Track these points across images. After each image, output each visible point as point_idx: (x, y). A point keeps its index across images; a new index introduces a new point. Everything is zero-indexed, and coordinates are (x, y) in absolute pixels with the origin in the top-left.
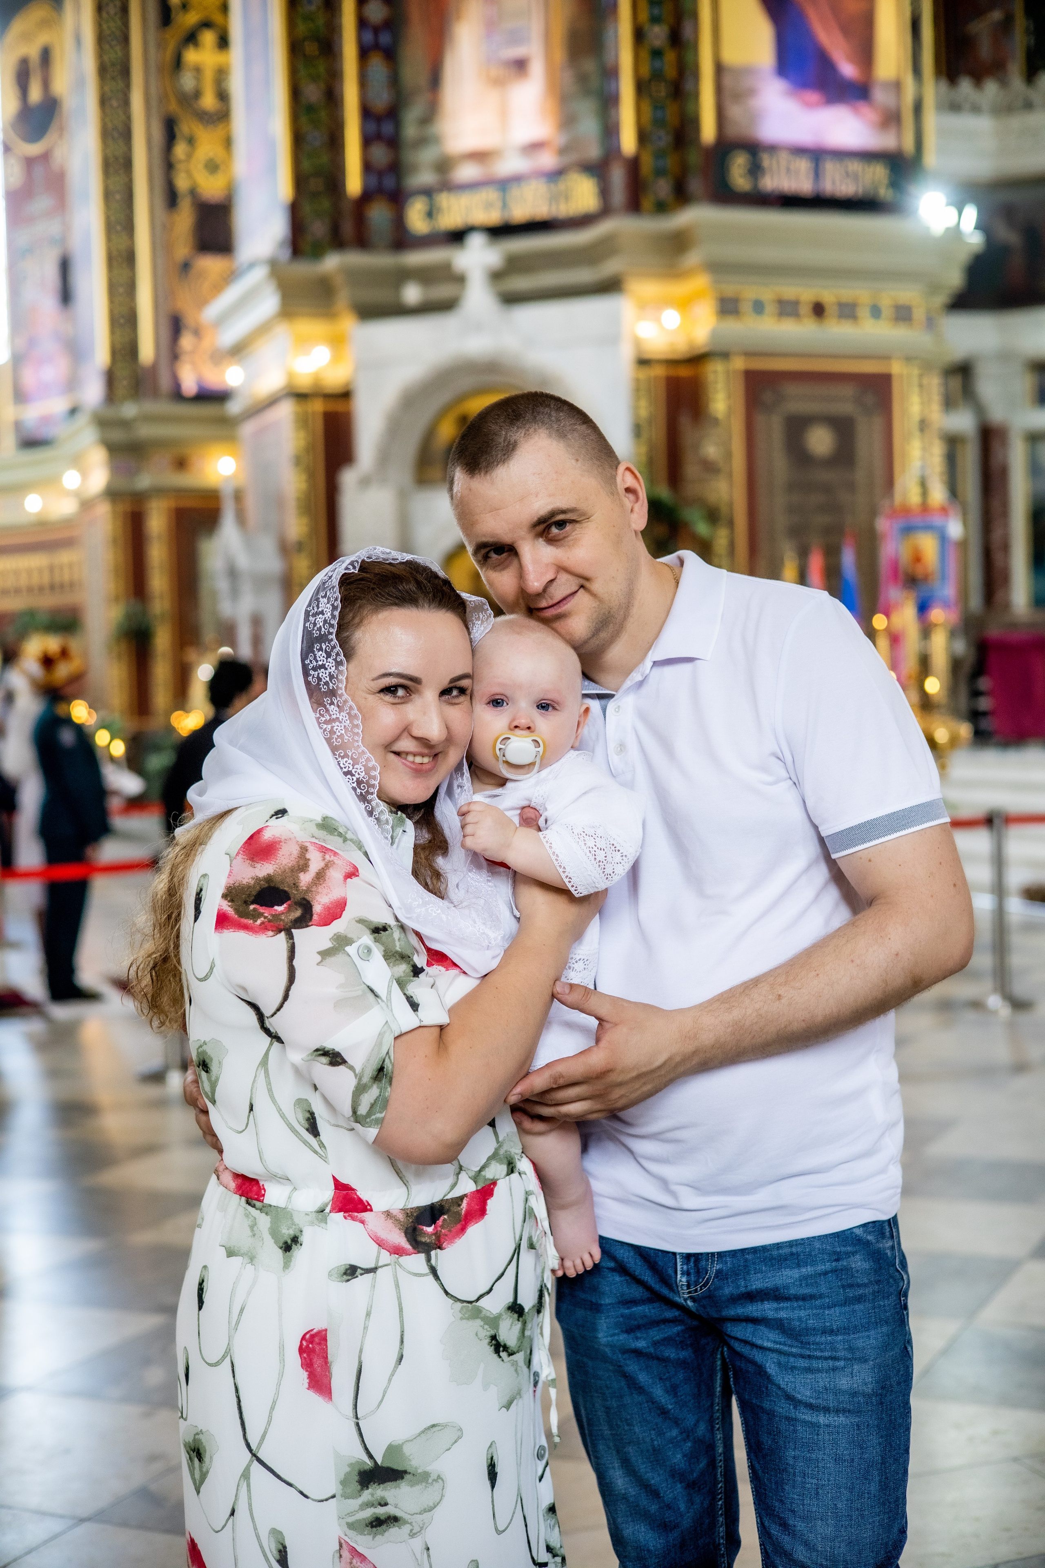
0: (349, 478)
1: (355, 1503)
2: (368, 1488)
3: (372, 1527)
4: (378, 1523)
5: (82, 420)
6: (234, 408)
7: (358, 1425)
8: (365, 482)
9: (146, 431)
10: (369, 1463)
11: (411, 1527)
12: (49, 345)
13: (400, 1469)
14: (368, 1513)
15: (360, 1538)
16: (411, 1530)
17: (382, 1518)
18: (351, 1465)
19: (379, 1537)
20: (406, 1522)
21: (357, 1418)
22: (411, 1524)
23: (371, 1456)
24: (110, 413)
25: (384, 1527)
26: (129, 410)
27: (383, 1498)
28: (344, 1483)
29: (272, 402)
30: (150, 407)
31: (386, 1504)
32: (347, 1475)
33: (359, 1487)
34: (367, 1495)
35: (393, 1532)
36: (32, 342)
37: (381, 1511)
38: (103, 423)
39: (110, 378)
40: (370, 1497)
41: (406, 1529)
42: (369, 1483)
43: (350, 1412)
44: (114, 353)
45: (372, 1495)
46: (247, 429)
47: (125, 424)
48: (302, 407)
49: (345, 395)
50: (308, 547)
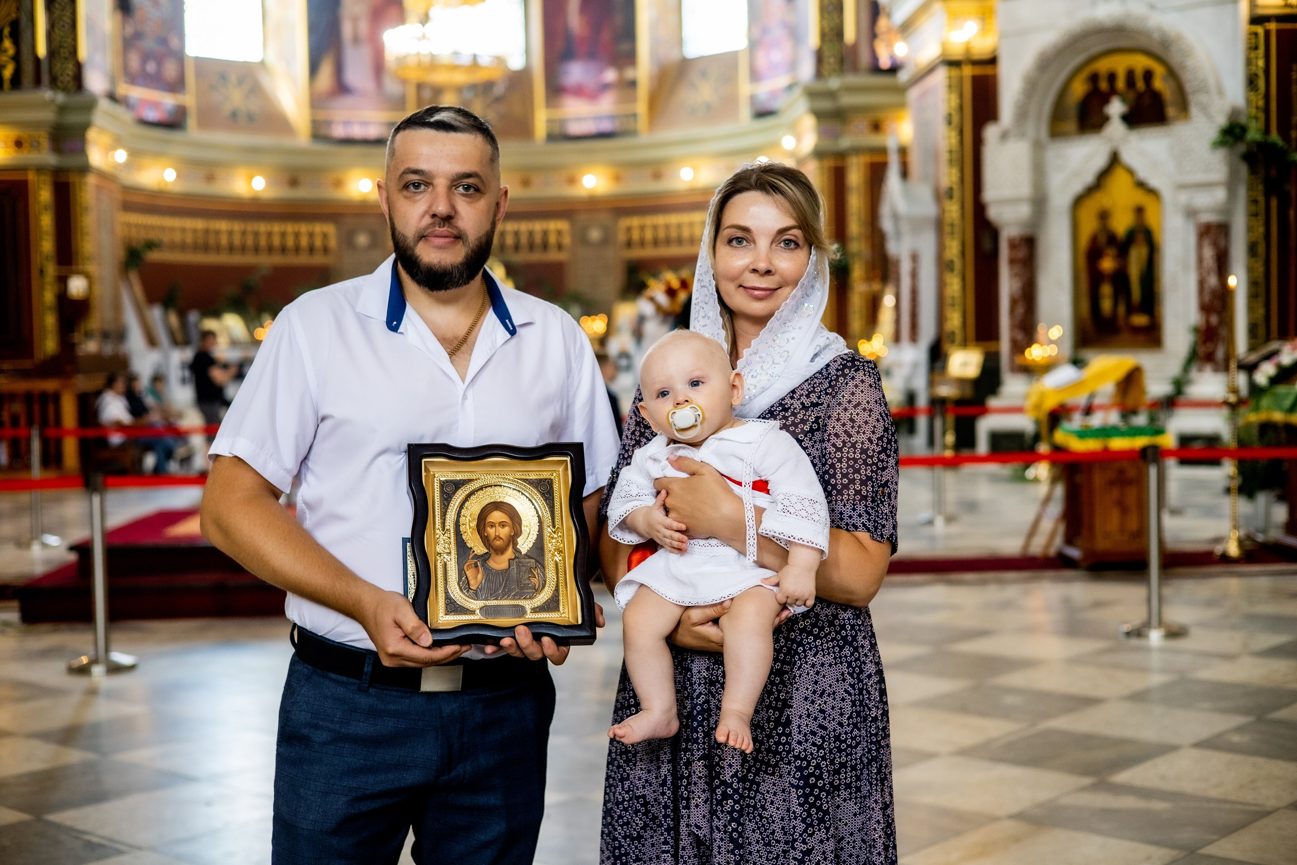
0: (991, 132)
5: (798, 92)
6: (903, 76)
8: (1004, 136)
9: (848, 100)
12: (778, 33)
24: (820, 86)
26: (834, 83)
29: (930, 70)
30: (851, 79)
36: (765, 31)
38: (812, 94)
39: (820, 57)
44: (823, 36)
46: (913, 94)
47: (831, 95)
48: (955, 72)
49: (992, 61)
50: (957, 194)
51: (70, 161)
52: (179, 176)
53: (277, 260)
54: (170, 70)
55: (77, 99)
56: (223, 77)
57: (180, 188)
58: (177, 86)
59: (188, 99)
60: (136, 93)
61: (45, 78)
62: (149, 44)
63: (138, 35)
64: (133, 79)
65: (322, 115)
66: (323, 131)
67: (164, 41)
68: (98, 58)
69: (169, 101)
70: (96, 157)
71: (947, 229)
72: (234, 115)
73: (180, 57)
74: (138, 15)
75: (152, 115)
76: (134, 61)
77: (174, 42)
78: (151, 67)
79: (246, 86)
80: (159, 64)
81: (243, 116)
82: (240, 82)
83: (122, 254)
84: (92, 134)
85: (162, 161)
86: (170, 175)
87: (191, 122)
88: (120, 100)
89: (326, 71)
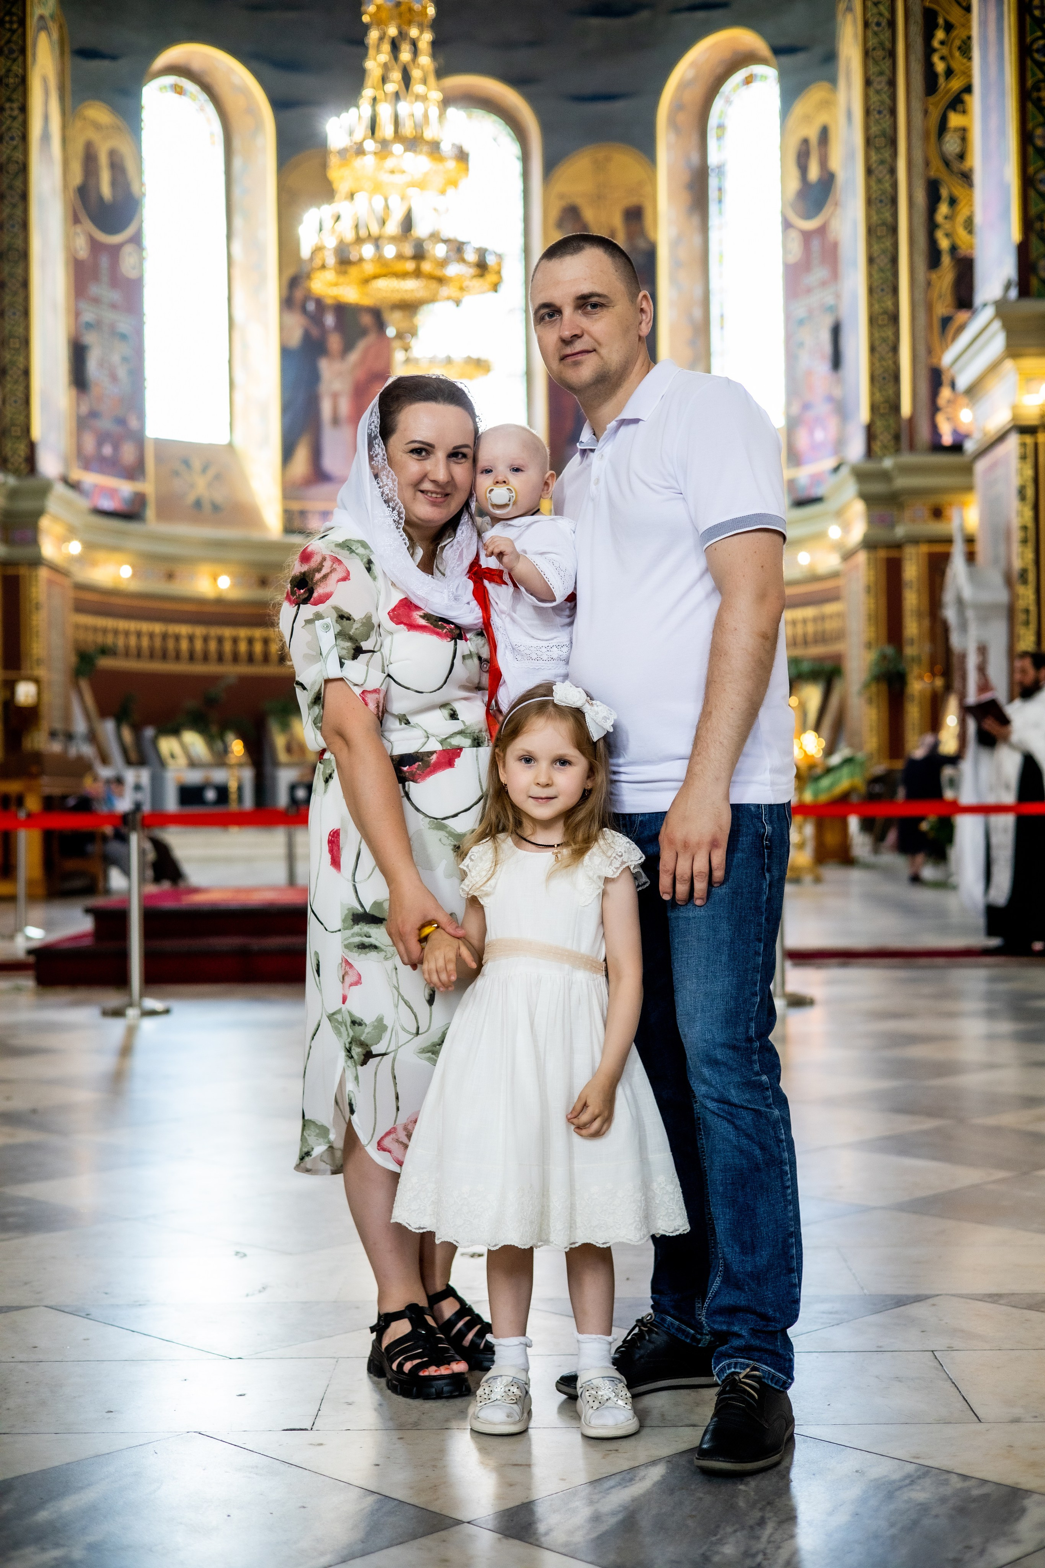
1: (349, 933)
2: (358, 924)
3: (359, 948)
4: (363, 947)
5: (846, 474)
7: (354, 886)
9: (903, 482)
10: (361, 910)
11: (385, 954)
12: (821, 409)
13: (381, 917)
14: (357, 940)
15: (350, 954)
16: (386, 956)
17: (367, 944)
18: (349, 909)
19: (363, 956)
20: (382, 950)
21: (354, 881)
22: (385, 952)
23: (362, 906)
24: (871, 466)
25: (367, 950)
26: (888, 463)
27: (367, 932)
28: (344, 921)
29: (1001, 438)
30: (908, 459)
31: (370, 937)
32: (346, 916)
33: (352, 923)
34: (357, 928)
35: (373, 954)
36: (806, 407)
37: (366, 940)
38: (862, 476)
39: (871, 434)
40: (359, 930)
41: (382, 954)
42: (359, 921)
43: (350, 878)
44: (875, 410)
45: (361, 929)
46: (982, 468)
47: (885, 476)
48: (1029, 443)
51: (19, 552)
52: (134, 575)
53: (244, 669)
54: (128, 453)
55: (30, 483)
56: (186, 463)
57: (135, 586)
58: (135, 472)
59: (148, 487)
60: (90, 479)
62: (105, 424)
63: (94, 414)
64: (87, 464)
65: (296, 506)
66: (297, 524)
67: (122, 421)
68: (52, 437)
69: (126, 488)
70: (49, 549)
72: (198, 504)
73: (139, 439)
74: (94, 391)
75: (107, 504)
76: (89, 443)
77: (133, 423)
78: (107, 450)
79: (211, 473)
80: (116, 447)
81: (207, 507)
82: (205, 469)
83: (73, 659)
84: (45, 523)
85: (118, 556)
86: (126, 572)
87: (150, 513)
88: (74, 486)
89: (302, 455)
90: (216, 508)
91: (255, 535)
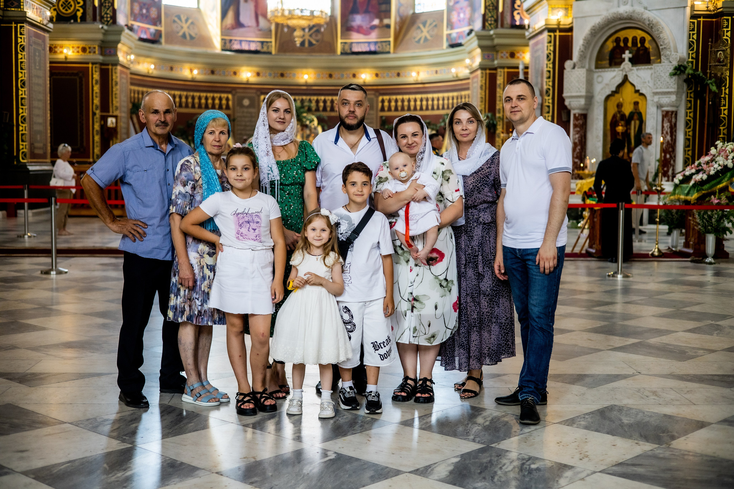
0: (568, 64)
5: (473, 36)
8: (574, 66)
9: (498, 41)
12: (462, 3)
24: (484, 33)
26: (491, 32)
29: (541, 32)
30: (501, 31)
36: (456, 2)
38: (480, 37)
39: (484, 19)
44: (486, 8)
46: (532, 43)
47: (490, 38)
48: (552, 34)
49: (571, 29)
50: (551, 92)
51: (108, 59)
52: (155, 68)
54: (153, 13)
55: (113, 28)
56: (179, 18)
57: (156, 73)
58: (157, 21)
59: (162, 29)
60: (136, 24)
61: (98, 18)
64: (135, 18)
65: (227, 38)
66: (228, 46)
68: (122, 7)
69: (152, 29)
70: (121, 57)
71: (546, 109)
72: (184, 36)
73: (159, 5)
75: (144, 36)
76: (136, 8)
79: (190, 21)
80: (148, 10)
81: (188, 37)
82: (187, 21)
83: (130, 106)
84: (120, 46)
85: (149, 60)
86: (153, 66)
87: (163, 40)
88: (131, 29)
89: (230, 15)
90: (192, 37)
91: (209, 51)
